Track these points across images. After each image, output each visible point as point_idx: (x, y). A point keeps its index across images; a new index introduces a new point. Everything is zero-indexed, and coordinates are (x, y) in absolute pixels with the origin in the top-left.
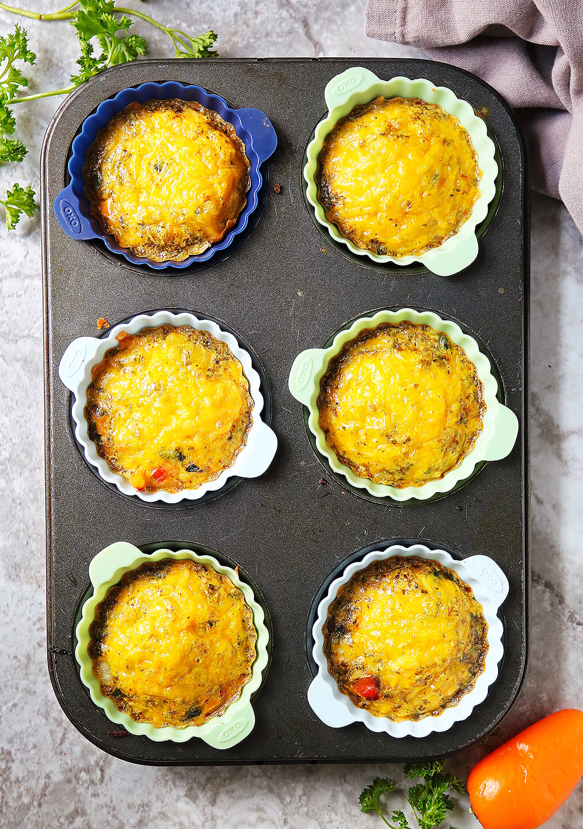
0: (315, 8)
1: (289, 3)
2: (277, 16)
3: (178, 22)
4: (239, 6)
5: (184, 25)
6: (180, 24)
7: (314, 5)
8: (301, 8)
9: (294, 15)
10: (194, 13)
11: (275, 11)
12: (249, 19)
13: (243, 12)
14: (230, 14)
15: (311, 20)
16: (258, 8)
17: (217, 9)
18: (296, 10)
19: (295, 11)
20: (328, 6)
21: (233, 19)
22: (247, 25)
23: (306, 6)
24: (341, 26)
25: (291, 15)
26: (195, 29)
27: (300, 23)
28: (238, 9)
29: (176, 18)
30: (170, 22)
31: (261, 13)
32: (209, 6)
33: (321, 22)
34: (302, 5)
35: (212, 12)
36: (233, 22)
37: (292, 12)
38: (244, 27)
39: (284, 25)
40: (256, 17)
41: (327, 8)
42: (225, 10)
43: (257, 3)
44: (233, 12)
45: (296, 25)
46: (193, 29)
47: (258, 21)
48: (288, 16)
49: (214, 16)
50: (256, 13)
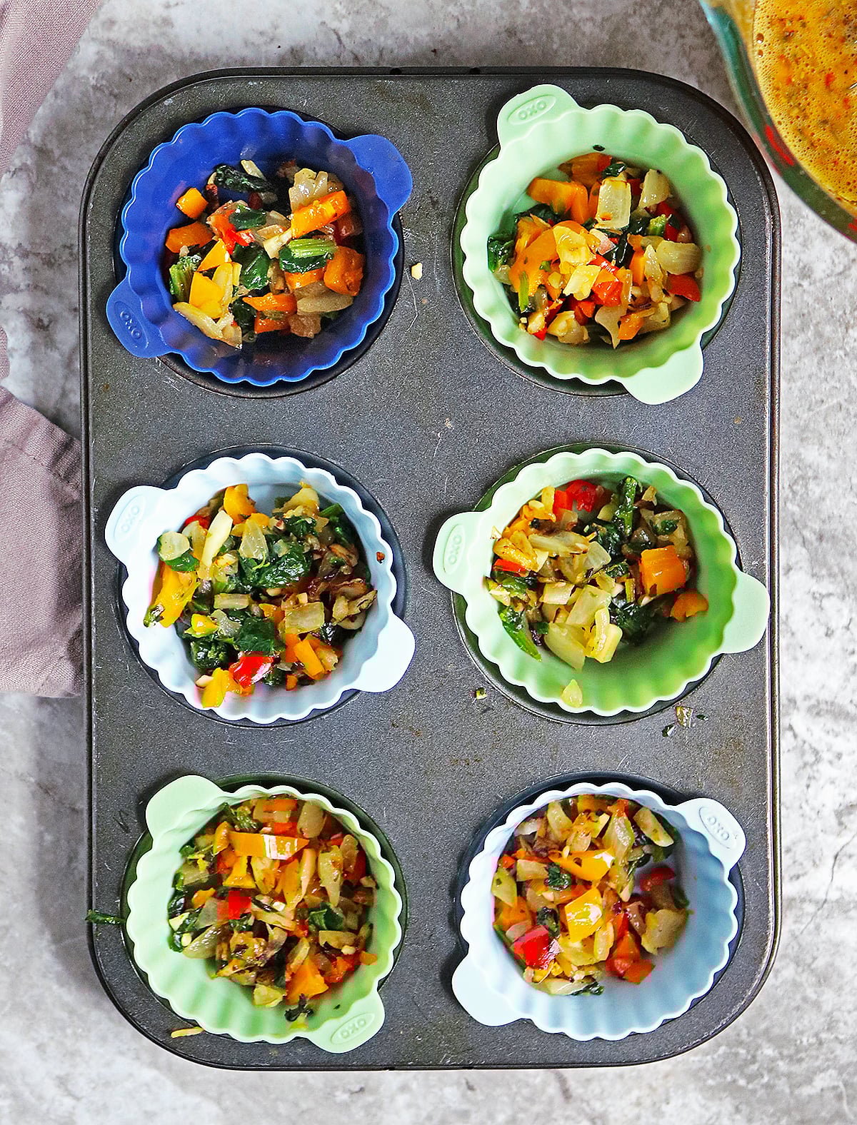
0: (554, 1116)
1: (593, 1120)
2: (609, 1102)
3: (750, 1086)
4: (663, 1113)
5: (742, 1082)
6: (748, 1083)
7: (555, 1120)
8: (574, 1114)
9: (584, 1105)
10: (728, 1099)
11: (611, 1109)
12: (648, 1095)
13: (658, 1105)
14: (676, 1102)
15: (559, 1099)
16: (636, 1110)
17: (696, 1107)
18: (581, 1111)
19: (583, 1110)
20: (536, 1119)
21: (672, 1094)
22: (650, 1087)
23: (567, 1118)
24: (516, 1093)
25: (588, 1104)
26: (725, 1078)
27: (574, 1095)
28: (664, 1107)
29: (754, 1091)
30: (762, 1086)
31: (631, 1104)
32: (707, 1109)
33: (544, 1098)
34: (573, 1119)
35: (703, 1102)
36: (672, 1090)
37: (587, 1109)
38: (654, 1085)
39: (598, 1091)
40: (638, 1098)
41: (538, 1116)
42: (684, 1105)
43: (638, 1117)
44: (673, 1103)
45: (580, 1091)
46: (729, 1078)
47: (635, 1094)
48: (592, 1103)
49: (700, 1097)
50: (638, 1104)
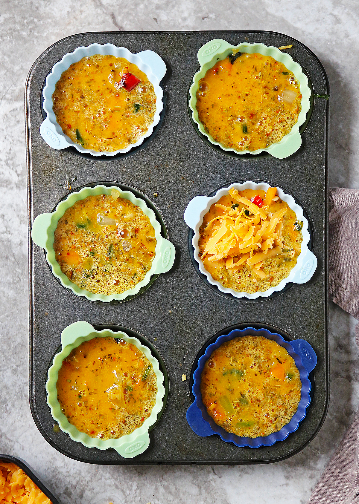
0: (118, 7)
1: (101, 5)
2: (94, 13)
3: (32, 18)
5: (36, 20)
6: (33, 20)
7: (117, 5)
8: (109, 7)
9: (105, 11)
10: (41, 13)
11: (93, 9)
12: (77, 15)
13: (73, 11)
14: (65, 12)
15: (116, 14)
16: (82, 9)
17: (56, 10)
18: (106, 9)
19: (105, 9)
20: (126, 5)
21: (67, 16)
22: (76, 19)
23: (112, 6)
24: (135, 17)
25: (103, 12)
26: (43, 22)
27: (110, 16)
28: (70, 10)
29: (30, 16)
30: (27, 18)
31: (84, 12)
32: (51, 9)
33: (123, 15)
34: (110, 5)
35: (53, 12)
36: (67, 17)
37: (104, 9)
38: (74, 20)
39: (99, 18)
40: (81, 14)
41: (125, 7)
42: (61, 10)
43: (81, 6)
44: (66, 12)
45: (107, 18)
46: (41, 22)
47: (83, 16)
48: (102, 13)
49: (54, 14)
50: (81, 12)
